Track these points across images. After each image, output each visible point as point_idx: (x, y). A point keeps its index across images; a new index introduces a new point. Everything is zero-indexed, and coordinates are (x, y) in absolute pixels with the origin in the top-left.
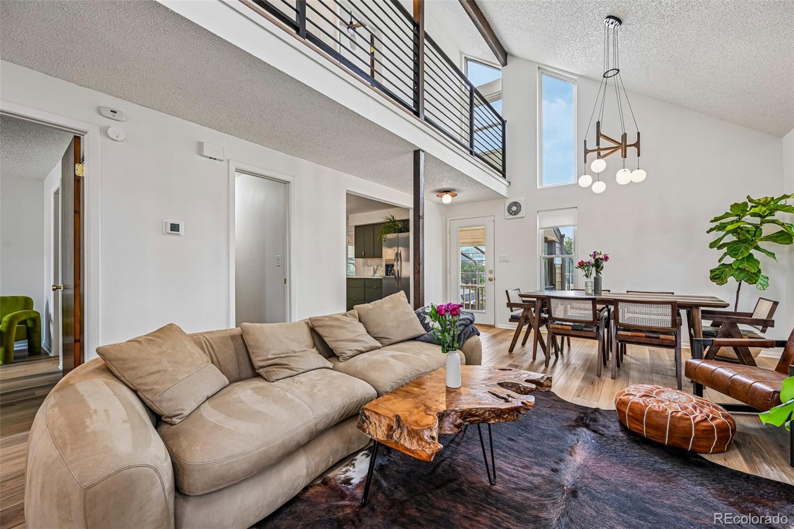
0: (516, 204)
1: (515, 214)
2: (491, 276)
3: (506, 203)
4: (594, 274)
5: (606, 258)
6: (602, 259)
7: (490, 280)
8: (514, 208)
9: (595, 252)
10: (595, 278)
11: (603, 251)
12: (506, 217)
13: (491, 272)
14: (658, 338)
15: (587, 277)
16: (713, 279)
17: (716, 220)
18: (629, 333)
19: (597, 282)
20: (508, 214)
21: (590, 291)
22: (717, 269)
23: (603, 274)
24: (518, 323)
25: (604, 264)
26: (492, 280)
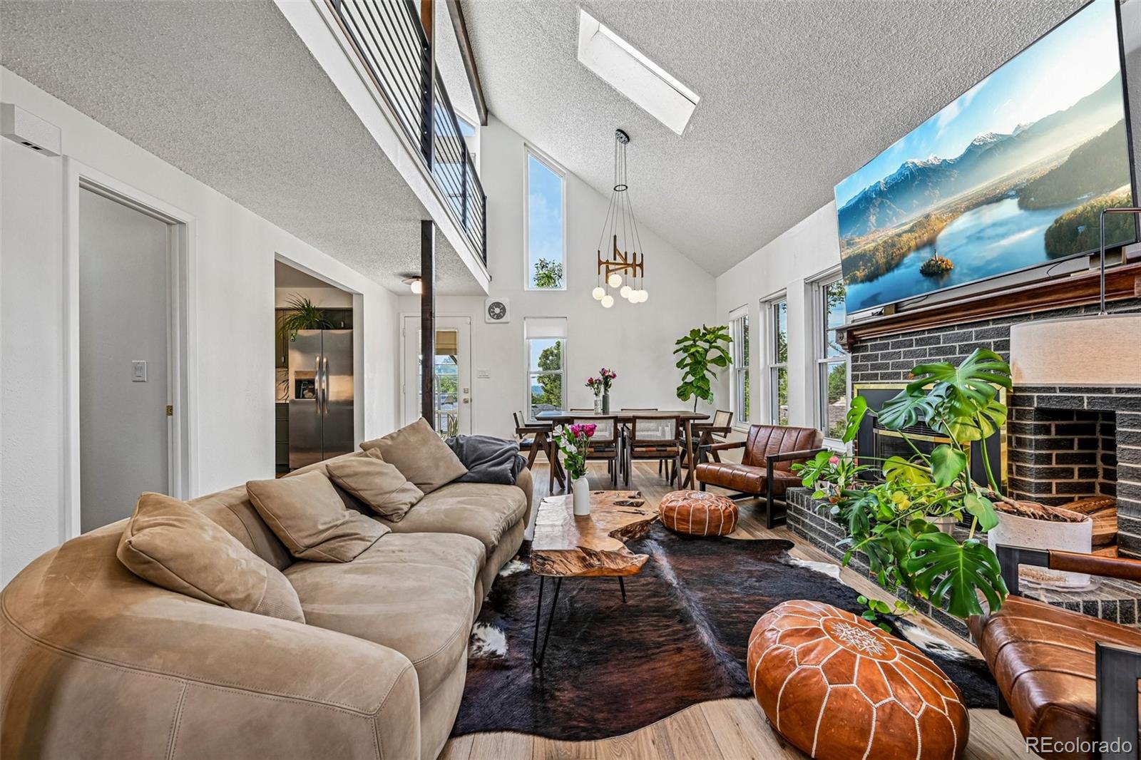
0: (498, 305)
1: (498, 318)
2: (467, 396)
3: (486, 302)
4: (602, 393)
5: (614, 376)
6: (610, 376)
7: (466, 401)
8: (497, 311)
9: (603, 369)
10: (603, 396)
11: (611, 368)
12: (487, 321)
13: (466, 391)
14: (666, 450)
15: (596, 395)
16: (679, 395)
17: (679, 342)
18: (644, 449)
19: (605, 399)
20: (490, 317)
21: (600, 410)
22: (682, 387)
23: (611, 392)
24: (529, 452)
25: (612, 381)
26: (467, 402)
